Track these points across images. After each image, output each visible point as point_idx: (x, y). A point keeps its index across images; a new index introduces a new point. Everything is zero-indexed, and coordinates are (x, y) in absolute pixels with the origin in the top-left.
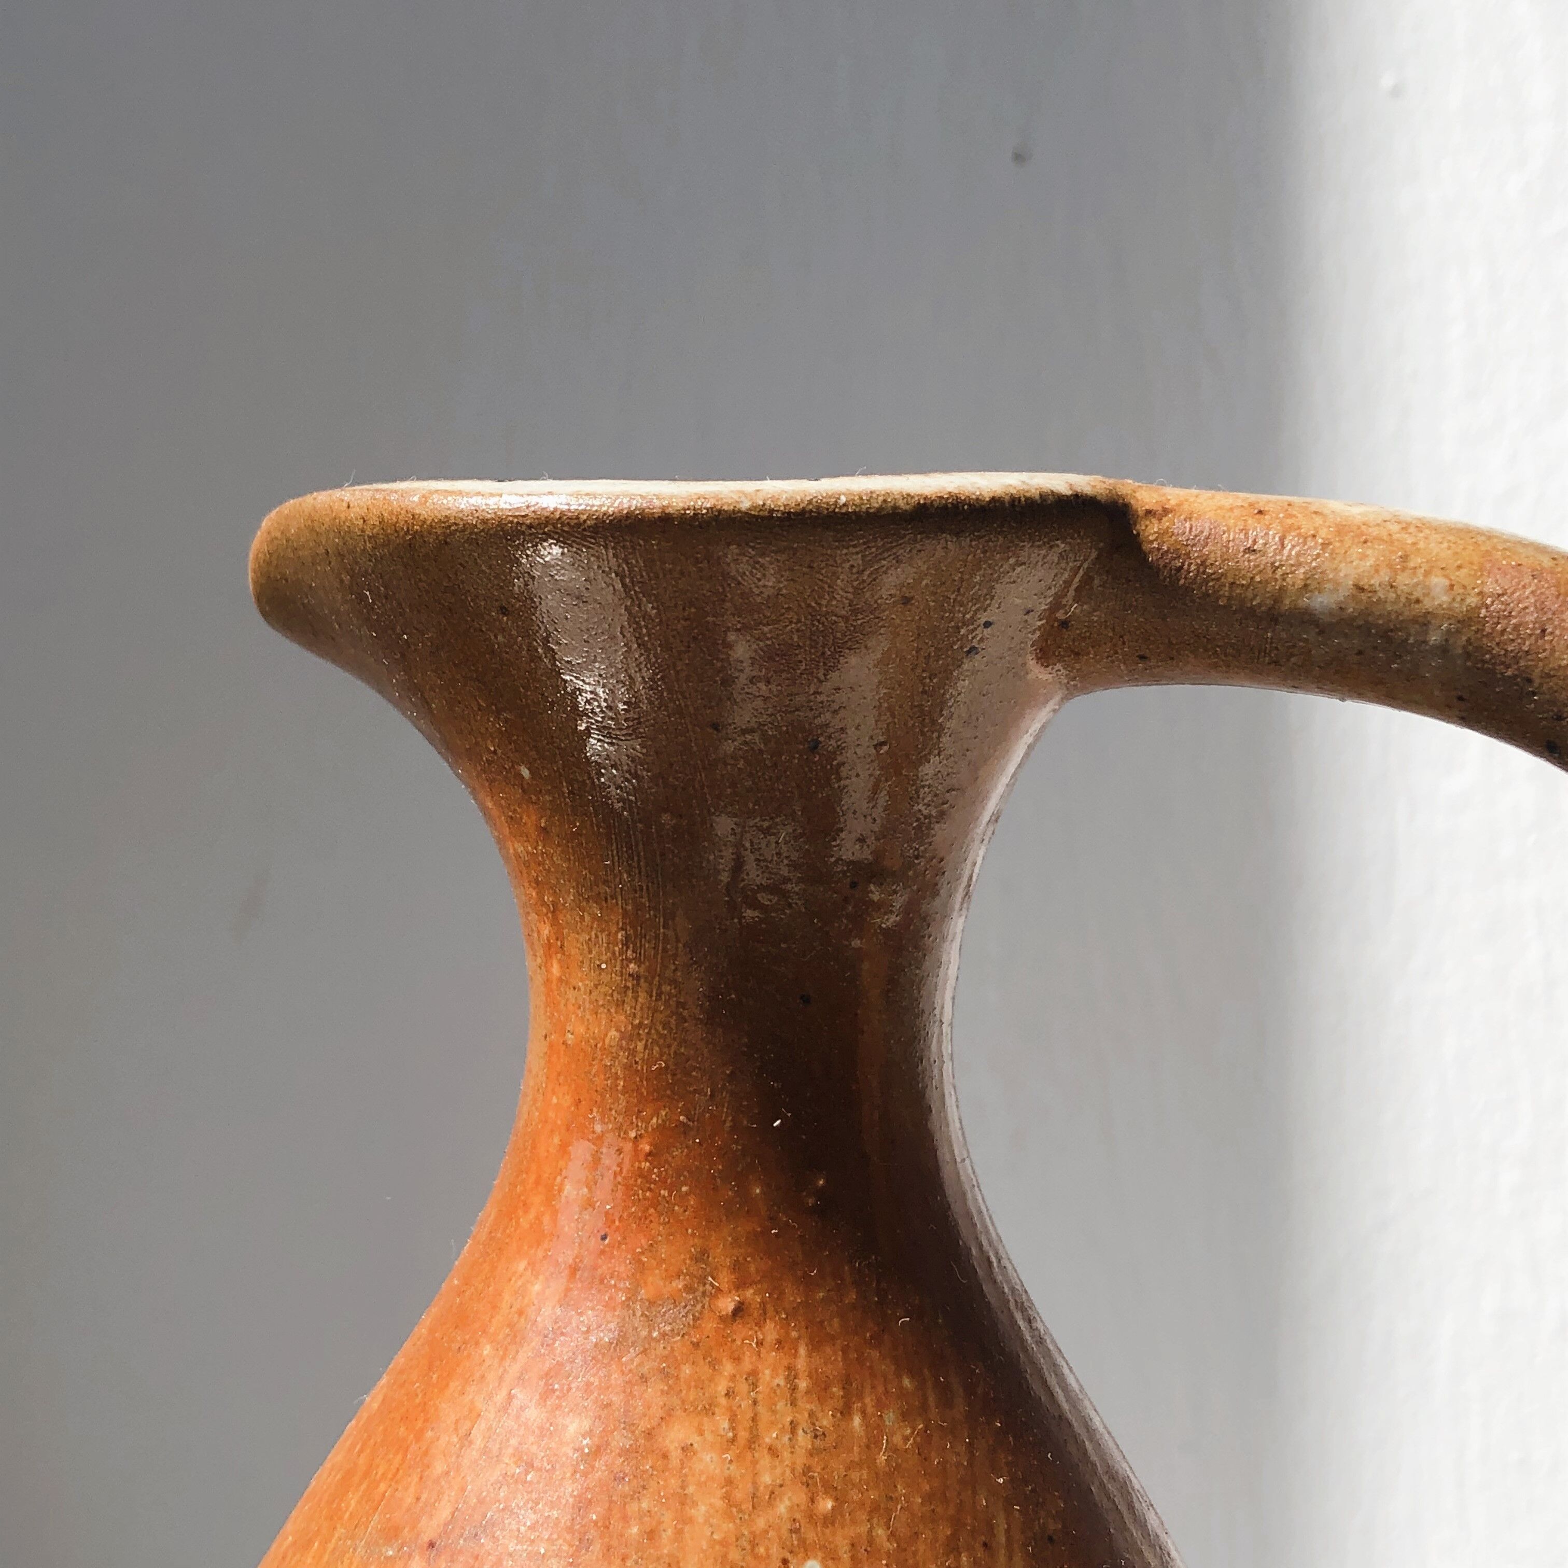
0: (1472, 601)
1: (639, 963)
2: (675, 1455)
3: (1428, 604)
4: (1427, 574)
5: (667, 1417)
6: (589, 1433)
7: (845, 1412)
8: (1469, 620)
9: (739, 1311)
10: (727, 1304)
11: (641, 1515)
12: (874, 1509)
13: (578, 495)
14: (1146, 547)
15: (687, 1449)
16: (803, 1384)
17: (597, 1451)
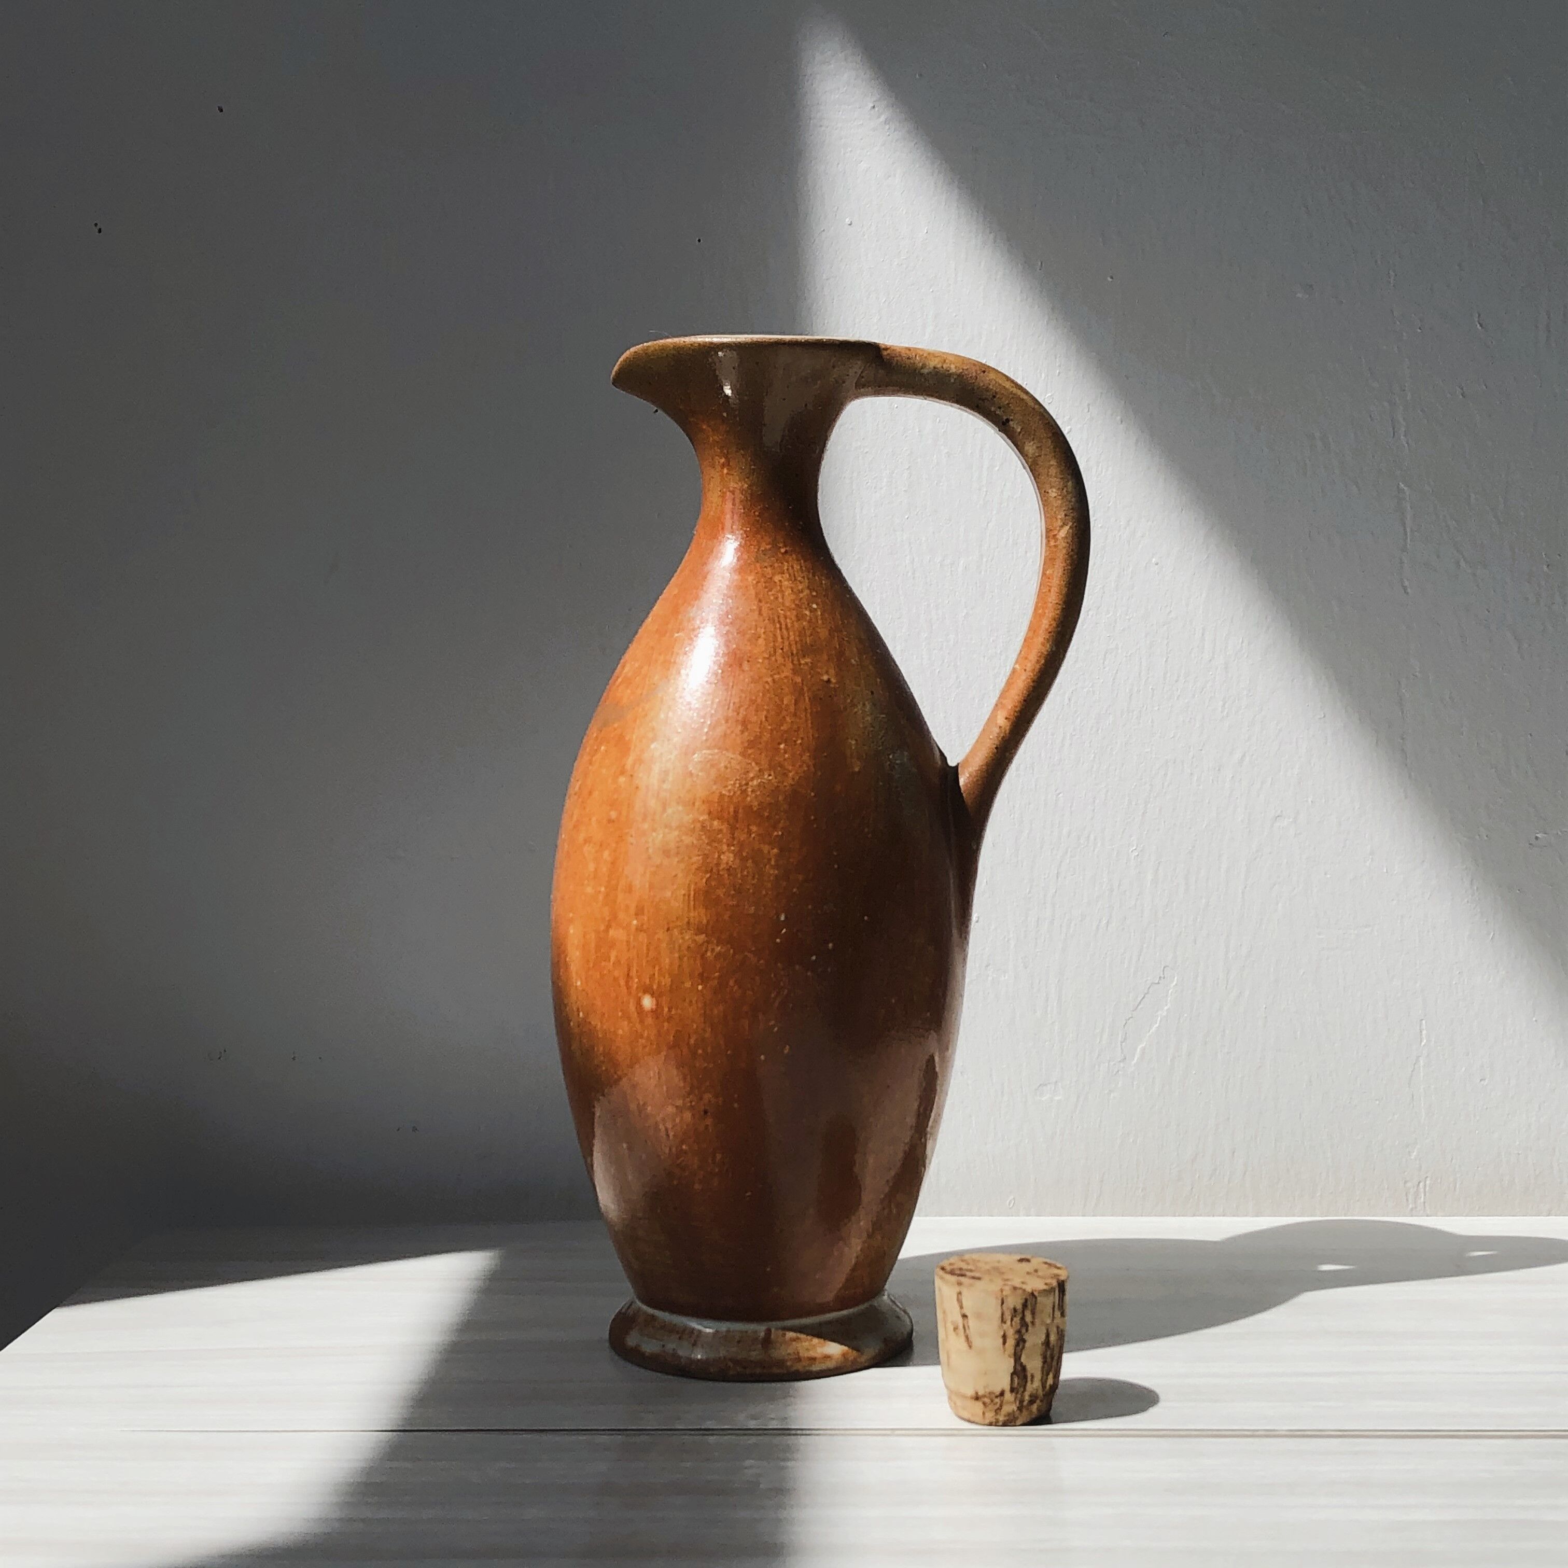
0: (961, 371)
1: (754, 465)
2: (778, 583)
3: (951, 372)
4: (950, 364)
5: (773, 574)
6: (754, 579)
7: (814, 575)
8: (960, 376)
9: (786, 552)
10: (783, 550)
11: (773, 595)
12: (824, 596)
13: (737, 338)
14: (884, 357)
15: (780, 581)
16: (804, 568)
17: (758, 582)
